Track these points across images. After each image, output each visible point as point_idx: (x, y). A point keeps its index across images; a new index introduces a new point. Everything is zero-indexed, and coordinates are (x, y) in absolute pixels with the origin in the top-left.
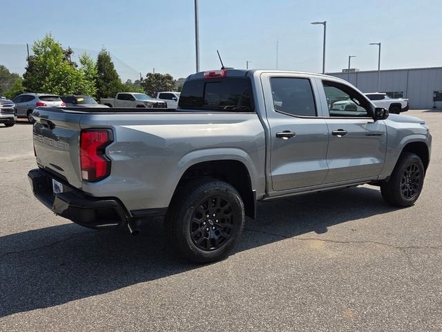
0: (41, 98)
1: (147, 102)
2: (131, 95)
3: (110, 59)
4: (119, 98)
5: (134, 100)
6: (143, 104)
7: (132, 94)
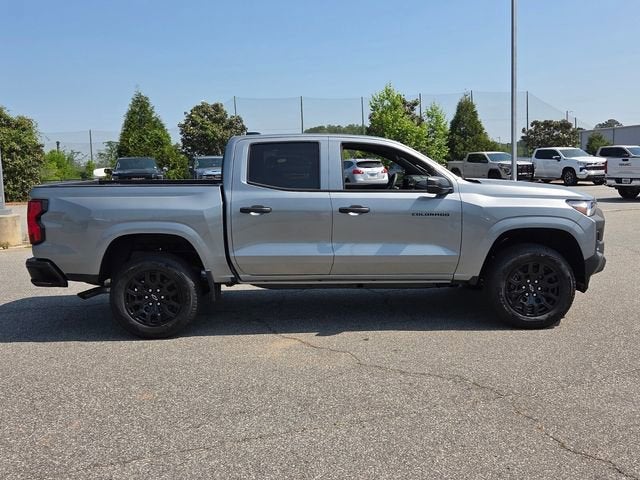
0: (359, 164)
1: (502, 165)
2: (484, 156)
3: (473, 107)
4: (468, 161)
5: (487, 162)
6: (497, 167)
7: (485, 153)
